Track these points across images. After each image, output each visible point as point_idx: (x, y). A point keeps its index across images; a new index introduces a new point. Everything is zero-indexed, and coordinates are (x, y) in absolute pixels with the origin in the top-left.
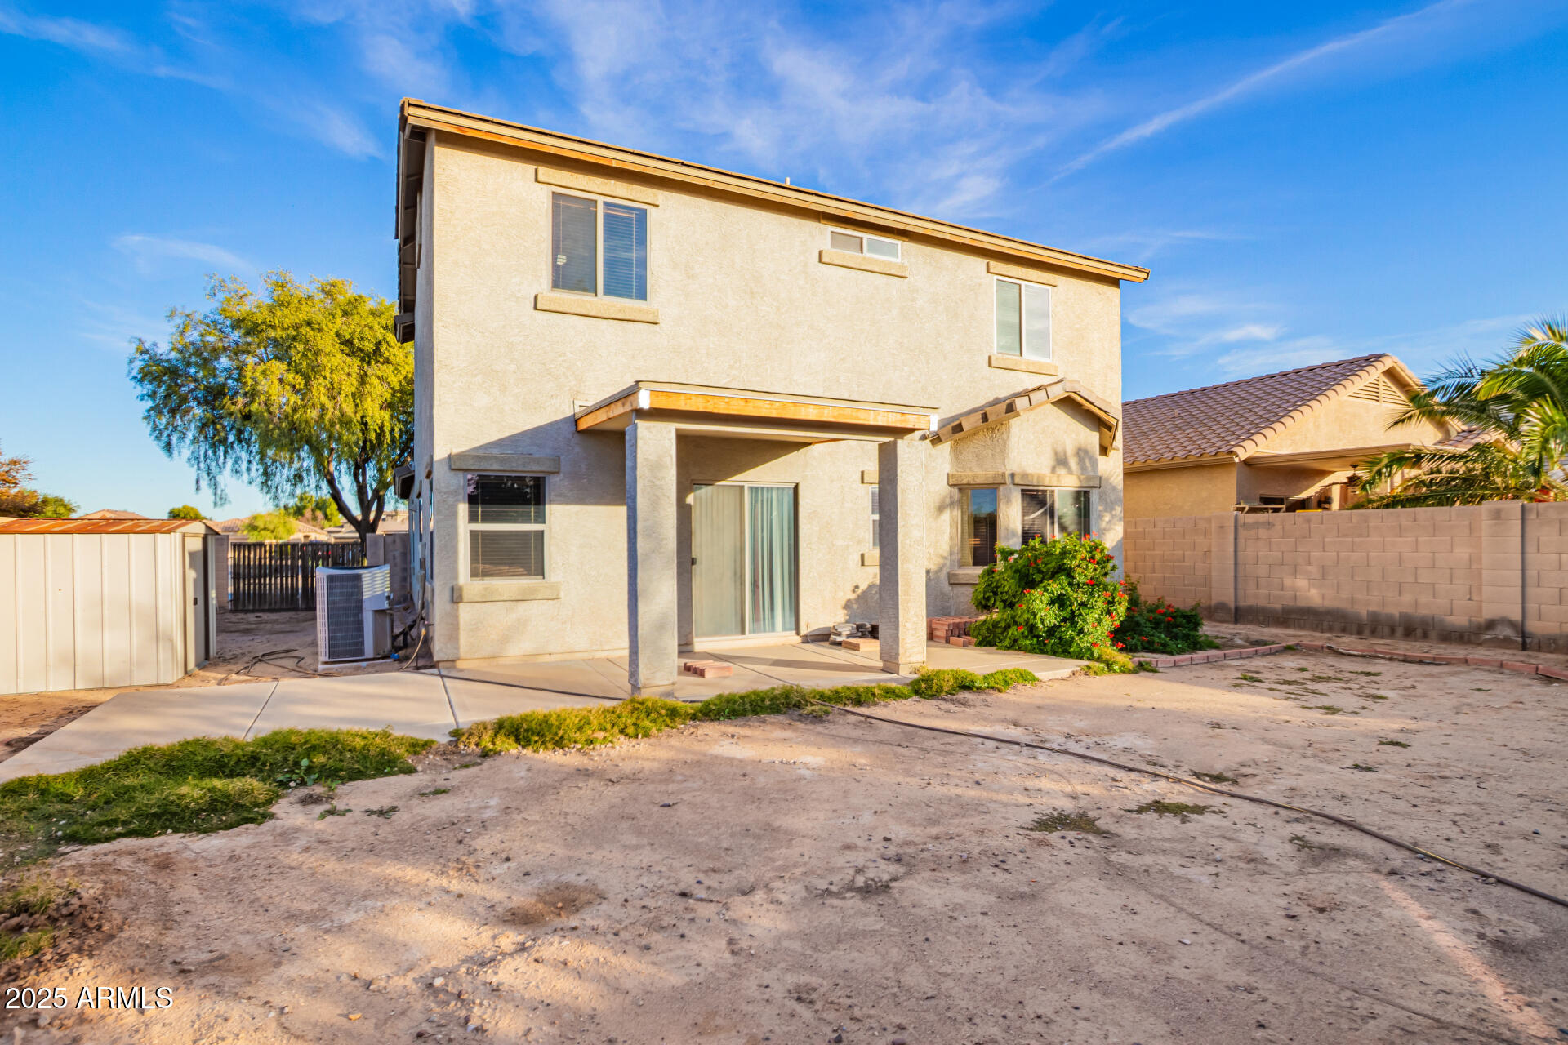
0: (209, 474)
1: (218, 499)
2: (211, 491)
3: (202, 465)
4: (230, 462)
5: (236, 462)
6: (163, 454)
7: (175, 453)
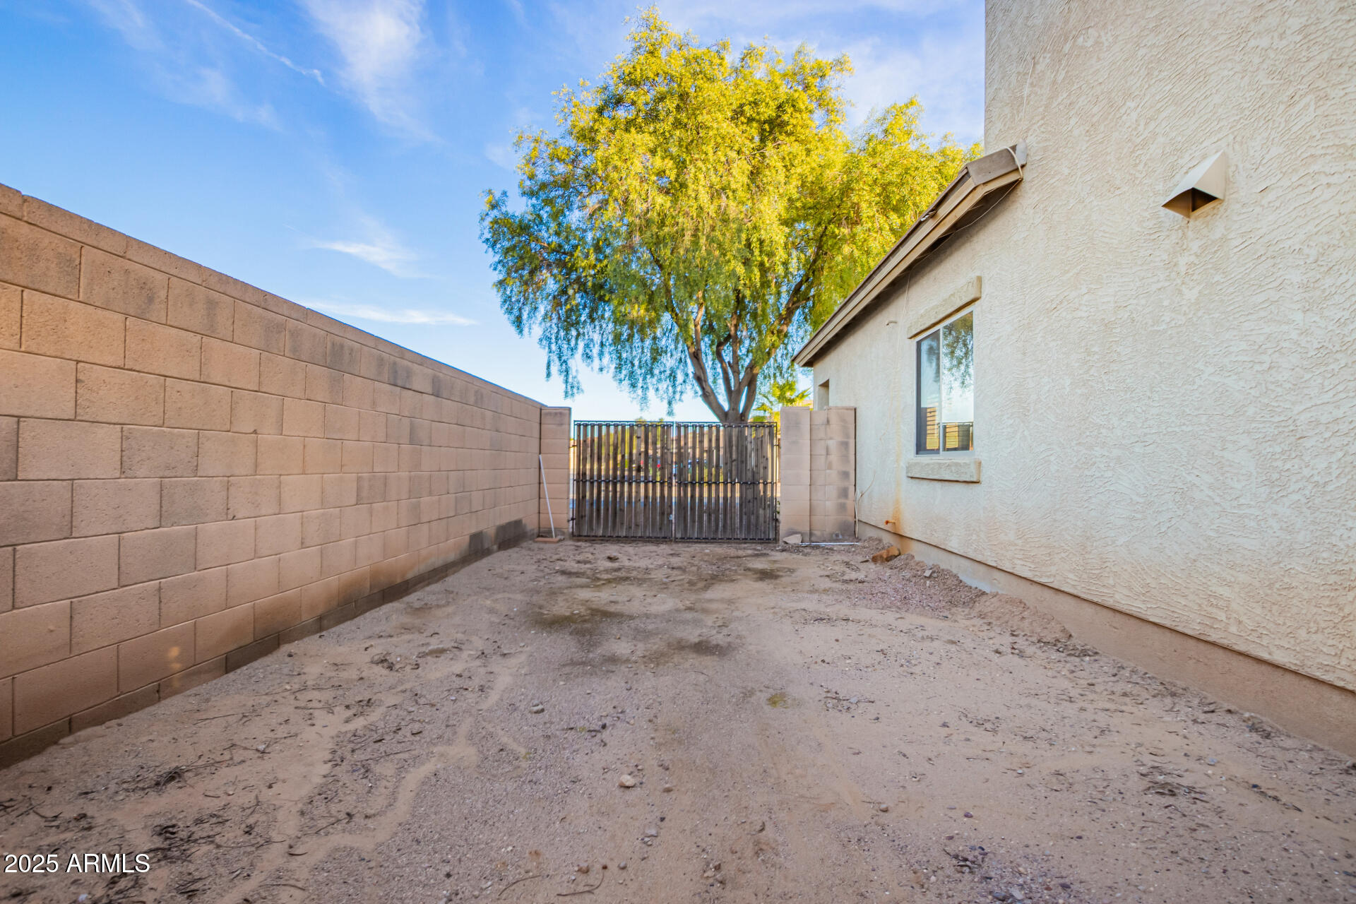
0: (560, 358)
1: (569, 387)
2: (562, 377)
3: (554, 347)
4: (581, 345)
5: (587, 346)
6: (513, 330)
7: (526, 330)
